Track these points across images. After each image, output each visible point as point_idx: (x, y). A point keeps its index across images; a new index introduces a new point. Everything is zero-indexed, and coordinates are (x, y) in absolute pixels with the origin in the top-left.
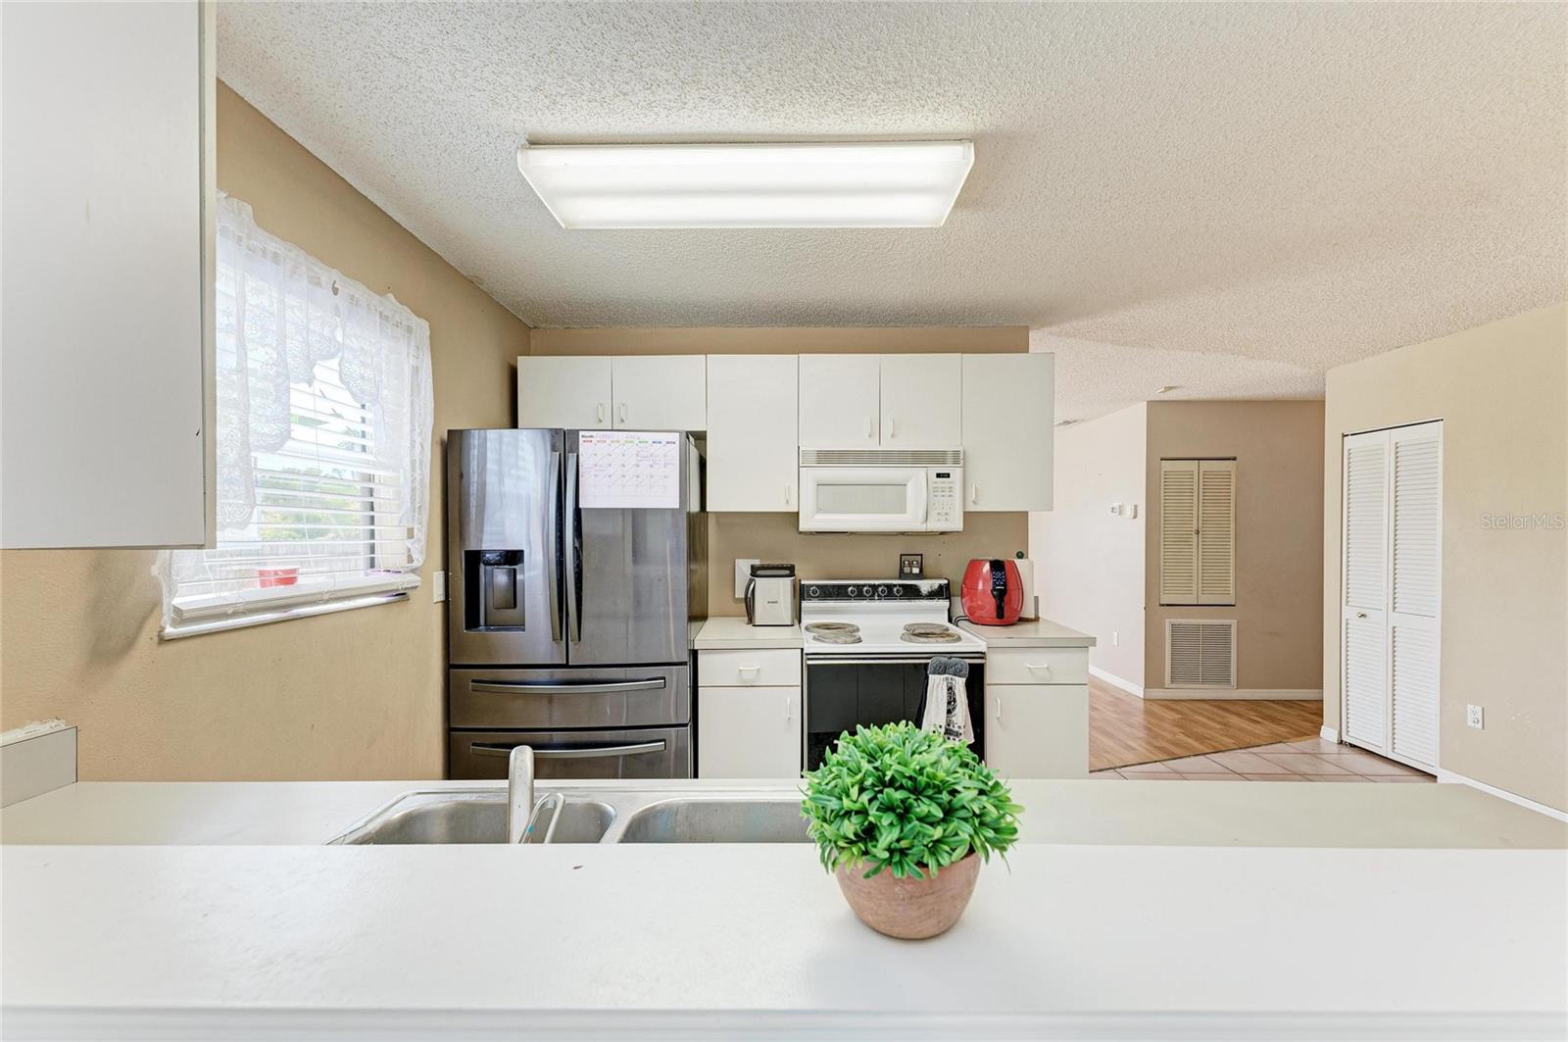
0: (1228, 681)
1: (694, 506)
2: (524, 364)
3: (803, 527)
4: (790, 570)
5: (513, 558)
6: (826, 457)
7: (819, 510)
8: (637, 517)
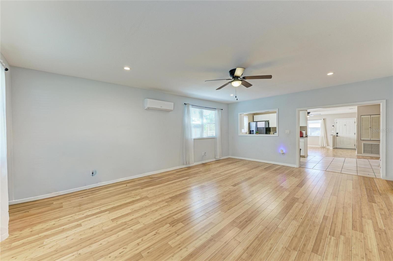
1: (268, 127)
2: (254, 116)
5: (253, 131)
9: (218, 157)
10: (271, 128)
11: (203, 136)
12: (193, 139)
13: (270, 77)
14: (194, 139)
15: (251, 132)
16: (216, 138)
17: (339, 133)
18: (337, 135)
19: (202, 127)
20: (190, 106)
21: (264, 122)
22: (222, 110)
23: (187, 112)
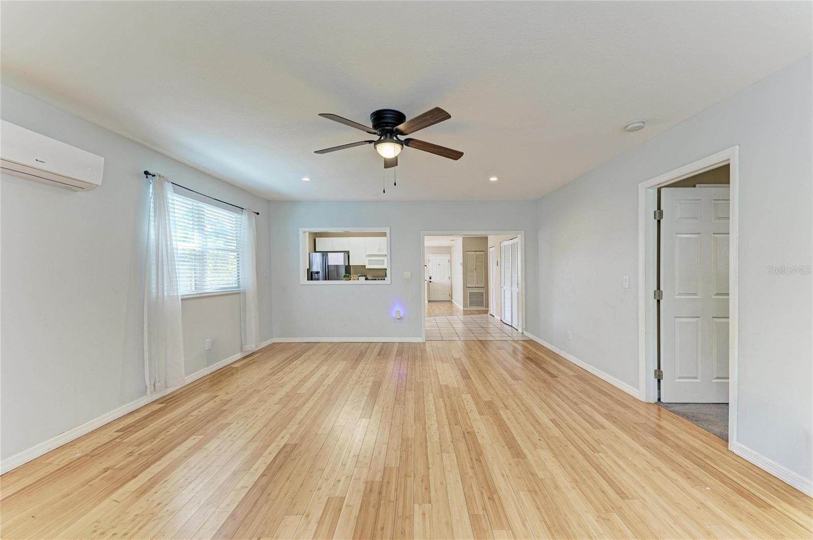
0: (483, 306)
1: (347, 264)
2: (316, 239)
3: (366, 268)
4: (366, 276)
5: (318, 273)
6: (370, 256)
7: (369, 265)
8: (337, 267)
9: (251, 347)
10: (351, 267)
11: (206, 287)
12: (180, 298)
13: (455, 155)
14: (182, 300)
15: (311, 276)
16: (244, 293)
17: (432, 278)
18: (430, 280)
19: (199, 258)
20: (169, 187)
21: (343, 253)
22: (258, 214)
23: (154, 203)
